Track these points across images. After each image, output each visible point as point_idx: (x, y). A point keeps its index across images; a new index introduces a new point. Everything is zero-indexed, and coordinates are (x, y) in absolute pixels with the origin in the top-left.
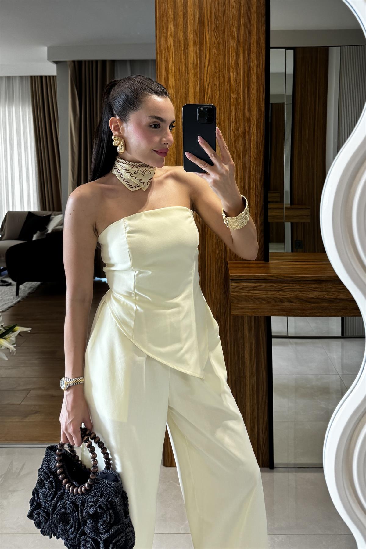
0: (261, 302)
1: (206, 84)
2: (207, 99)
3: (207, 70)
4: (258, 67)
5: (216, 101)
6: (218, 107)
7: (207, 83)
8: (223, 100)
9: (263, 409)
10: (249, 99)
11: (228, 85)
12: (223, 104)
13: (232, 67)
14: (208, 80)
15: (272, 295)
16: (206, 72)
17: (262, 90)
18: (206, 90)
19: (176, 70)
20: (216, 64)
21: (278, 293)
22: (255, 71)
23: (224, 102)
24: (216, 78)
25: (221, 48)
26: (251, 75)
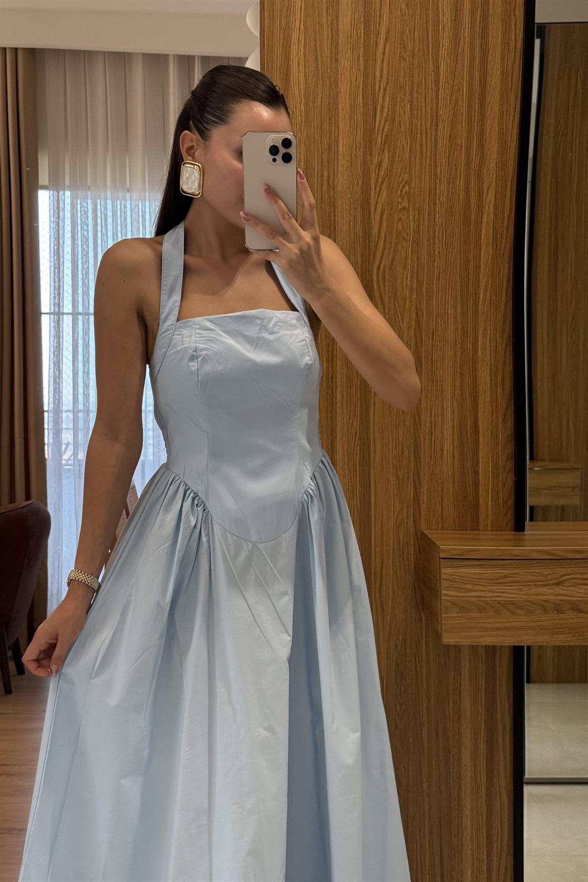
2: (382, 125)
3: (384, 53)
4: (507, 48)
5: (403, 125)
6: (407, 143)
7: (383, 85)
8: (419, 125)
11: (432, 89)
12: (419, 136)
13: (443, 47)
14: (385, 77)
16: (381, 56)
17: (512, 104)
18: (380, 100)
19: (307, 52)
20: (405, 39)
21: (551, 591)
22: (498, 55)
23: (421, 130)
24: (405, 72)
26: (490, 66)
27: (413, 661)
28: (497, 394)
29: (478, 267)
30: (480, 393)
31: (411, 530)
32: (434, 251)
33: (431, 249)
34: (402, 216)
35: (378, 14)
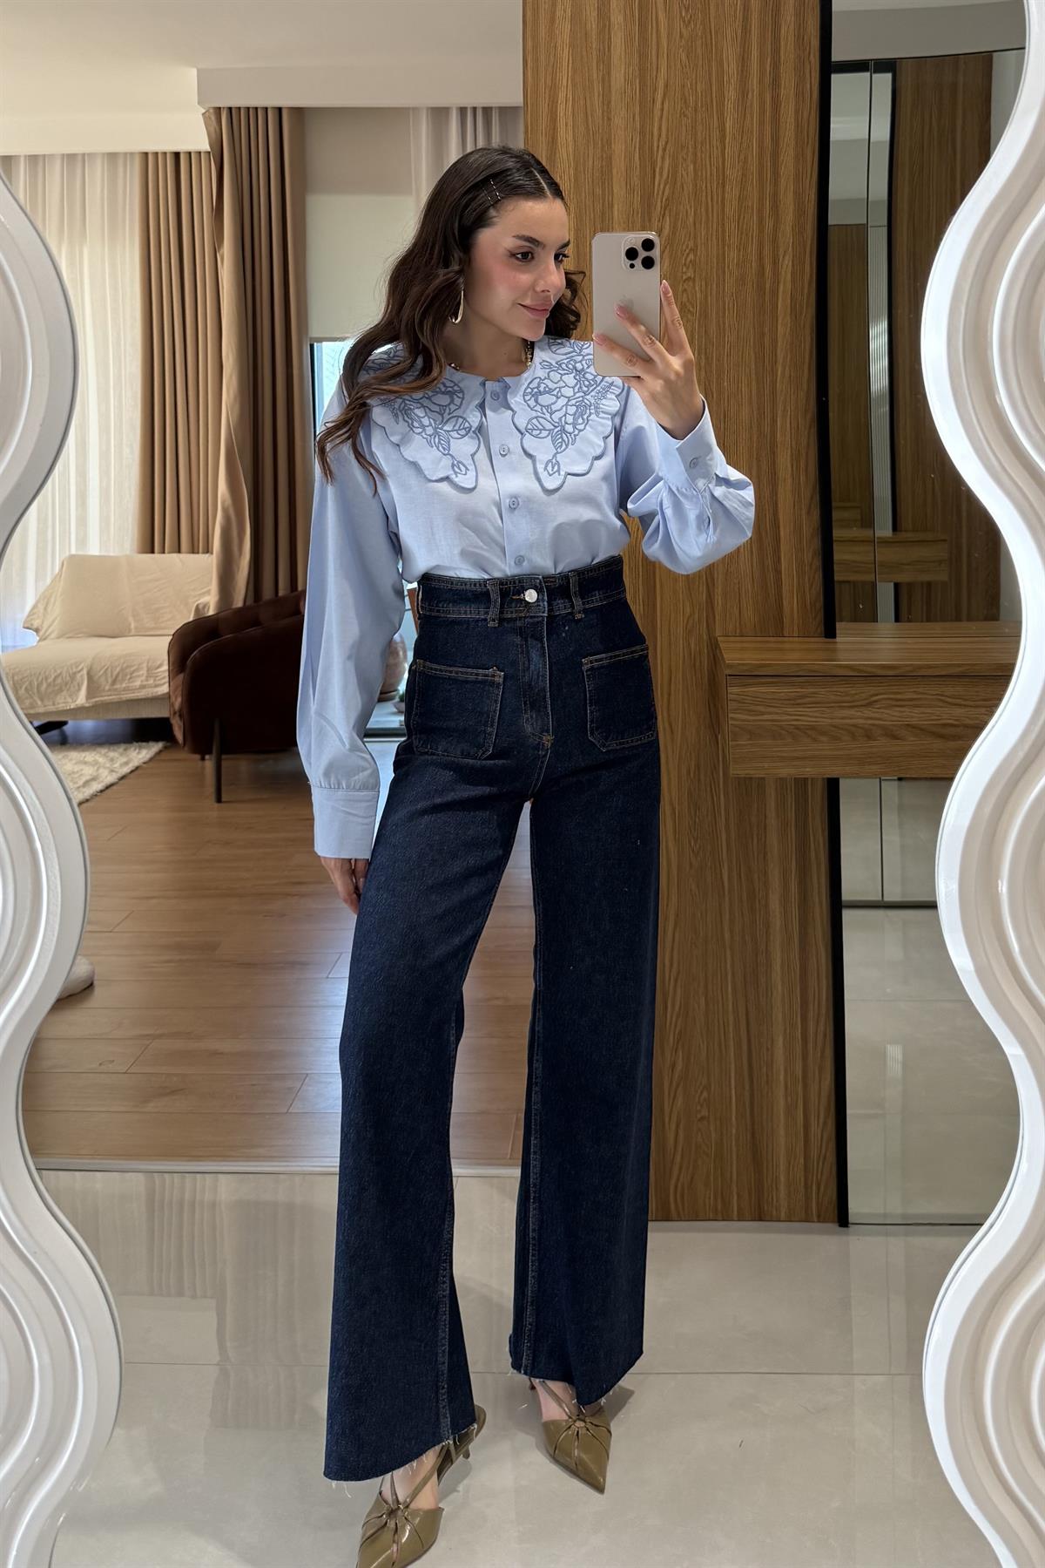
0: (815, 740)
1: (658, 147)
2: (662, 187)
3: (662, 110)
5: (685, 187)
6: (691, 207)
7: (662, 143)
8: (704, 187)
9: (819, 1054)
10: (776, 182)
11: (717, 148)
12: (704, 198)
13: (728, 100)
14: (664, 134)
15: (843, 718)
16: (659, 113)
17: (809, 159)
18: (659, 161)
19: (576, 111)
20: (687, 94)
21: (859, 714)
22: (791, 109)
23: (706, 192)
24: (686, 130)
25: (699, 51)
26: (782, 120)
27: (708, 789)
28: (799, 483)
29: (774, 342)
30: (780, 482)
31: (705, 637)
32: (724, 324)
33: (721, 322)
34: (686, 286)
35: (655, 68)
